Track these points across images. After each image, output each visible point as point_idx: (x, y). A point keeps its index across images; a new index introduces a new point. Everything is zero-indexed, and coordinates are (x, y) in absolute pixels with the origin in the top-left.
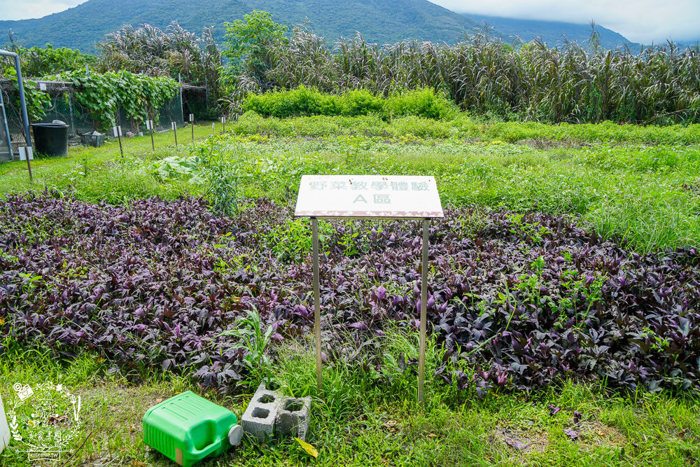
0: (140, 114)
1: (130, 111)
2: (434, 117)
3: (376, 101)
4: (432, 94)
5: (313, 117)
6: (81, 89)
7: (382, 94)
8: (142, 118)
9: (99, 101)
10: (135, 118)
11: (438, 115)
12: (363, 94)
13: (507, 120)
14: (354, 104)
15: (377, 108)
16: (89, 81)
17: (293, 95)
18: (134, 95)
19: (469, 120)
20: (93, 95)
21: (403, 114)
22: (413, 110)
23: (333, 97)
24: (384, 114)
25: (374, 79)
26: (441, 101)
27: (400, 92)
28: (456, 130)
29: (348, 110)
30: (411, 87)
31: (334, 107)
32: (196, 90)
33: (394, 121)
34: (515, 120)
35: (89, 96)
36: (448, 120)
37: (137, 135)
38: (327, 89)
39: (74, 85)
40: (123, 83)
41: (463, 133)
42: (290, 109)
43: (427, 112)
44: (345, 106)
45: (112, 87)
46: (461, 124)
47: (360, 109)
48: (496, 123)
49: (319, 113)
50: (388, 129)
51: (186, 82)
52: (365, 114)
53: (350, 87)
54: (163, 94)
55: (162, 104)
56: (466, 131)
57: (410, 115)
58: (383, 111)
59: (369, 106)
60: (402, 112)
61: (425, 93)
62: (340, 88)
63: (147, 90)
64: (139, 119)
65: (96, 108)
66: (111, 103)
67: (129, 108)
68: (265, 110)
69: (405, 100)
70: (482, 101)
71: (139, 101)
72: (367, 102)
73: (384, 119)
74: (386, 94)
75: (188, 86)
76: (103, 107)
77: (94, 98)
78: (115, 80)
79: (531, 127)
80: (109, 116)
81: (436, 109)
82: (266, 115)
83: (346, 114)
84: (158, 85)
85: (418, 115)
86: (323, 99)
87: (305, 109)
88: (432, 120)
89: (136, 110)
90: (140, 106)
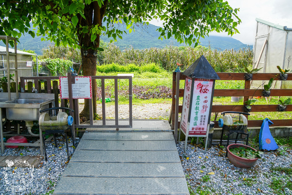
1: (60, 71)
2: (155, 72)
3: (136, 67)
4: (155, 65)
5: (117, 73)
6: (49, 64)
7: (139, 65)
8: (63, 73)
9: (53, 67)
10: (61, 73)
11: (157, 71)
12: (133, 65)
14: (130, 69)
15: (137, 70)
16: (50, 62)
17: (110, 66)
18: (61, 66)
20: (51, 65)
21: (145, 71)
22: (148, 70)
23: (123, 66)
25: (136, 60)
26: (158, 67)
27: (144, 64)
29: (128, 70)
30: (148, 63)
31: (123, 70)
32: (77, 64)
33: (142, 74)
35: (50, 66)
36: (160, 73)
38: (121, 64)
39: (47, 63)
40: (58, 62)
42: (109, 70)
43: (153, 70)
44: (127, 69)
45: (56, 64)
46: (163, 74)
47: (132, 70)
49: (119, 71)
50: (140, 75)
51: (74, 62)
52: (133, 72)
53: (128, 63)
54: (68, 65)
55: (68, 69)
57: (147, 72)
58: (139, 70)
59: (134, 69)
61: (153, 64)
62: (125, 63)
63: (64, 64)
64: (62, 73)
65: (52, 70)
66: (56, 68)
68: (101, 70)
69: (146, 67)
70: (172, 67)
71: (62, 68)
72: (134, 68)
73: (139, 73)
74: (140, 65)
75: (74, 63)
76: (54, 69)
77: (51, 67)
78: (56, 61)
80: (55, 72)
81: (156, 70)
82: (102, 72)
83: (127, 72)
84: (67, 63)
85: (150, 71)
86: (120, 67)
87: (114, 70)
89: (61, 70)
90: (62, 69)
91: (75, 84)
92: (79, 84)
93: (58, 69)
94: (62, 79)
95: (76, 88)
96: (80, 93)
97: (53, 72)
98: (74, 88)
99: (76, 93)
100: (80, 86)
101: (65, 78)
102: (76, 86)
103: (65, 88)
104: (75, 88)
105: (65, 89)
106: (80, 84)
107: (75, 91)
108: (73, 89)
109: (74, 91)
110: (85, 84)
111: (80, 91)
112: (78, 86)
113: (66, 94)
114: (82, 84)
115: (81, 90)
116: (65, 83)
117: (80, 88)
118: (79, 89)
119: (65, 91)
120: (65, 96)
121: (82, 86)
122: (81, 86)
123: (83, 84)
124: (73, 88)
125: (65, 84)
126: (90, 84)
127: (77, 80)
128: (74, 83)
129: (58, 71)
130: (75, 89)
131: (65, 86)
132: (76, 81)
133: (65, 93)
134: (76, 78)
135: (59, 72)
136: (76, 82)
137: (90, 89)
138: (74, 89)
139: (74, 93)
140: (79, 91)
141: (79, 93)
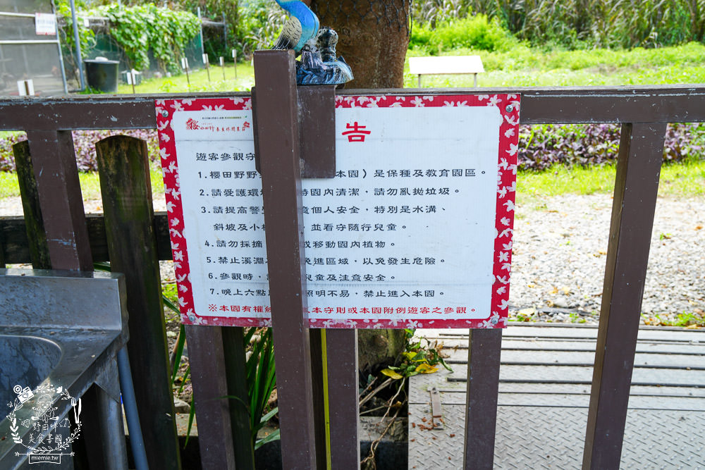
0: (166, 53)
1: (158, 49)
2: (488, 49)
3: (421, 33)
4: (485, 23)
6: (117, 24)
7: (428, 26)
8: (168, 58)
9: (133, 38)
10: (163, 57)
11: (492, 47)
13: (573, 49)
15: (423, 42)
16: (123, 17)
18: (162, 32)
19: (528, 50)
20: (127, 31)
21: (453, 46)
22: (464, 42)
24: (432, 48)
26: (496, 31)
27: (449, 22)
28: (513, 62)
32: (214, 26)
33: (443, 55)
34: (582, 48)
35: (124, 32)
36: (504, 51)
37: (165, 76)
39: (110, 21)
40: (151, 19)
41: (519, 64)
43: (480, 43)
45: (143, 24)
46: (518, 55)
48: (559, 52)
51: (205, 17)
54: (186, 30)
55: (186, 42)
56: (523, 62)
57: (461, 48)
58: (430, 44)
60: (451, 44)
61: (479, 22)
63: (172, 26)
64: (166, 59)
65: (131, 46)
66: (144, 40)
67: (157, 46)
69: (455, 31)
71: (166, 39)
73: (432, 53)
74: (433, 25)
75: (208, 22)
76: (137, 45)
77: (128, 35)
78: (144, 16)
79: (599, 55)
80: (143, 54)
81: (490, 40)
84: (182, 21)
85: (469, 47)
88: (486, 52)
89: (163, 48)
90: (166, 44)
91: (334, 183)
92: (373, 183)
93: (152, 43)
94: (191, 124)
95: (348, 218)
96: (386, 270)
97: (137, 56)
98: (321, 219)
99: (338, 270)
100: (386, 201)
101: (220, 111)
102: (348, 201)
103: (225, 219)
104: (335, 219)
105: (226, 236)
106: (387, 183)
107: (337, 253)
108: (309, 235)
109: (324, 253)
110: (437, 182)
111: (385, 253)
112: (367, 201)
113: (233, 285)
114: (411, 183)
115: (401, 243)
116: (219, 166)
117: (386, 218)
118: (373, 236)
119: (229, 252)
120: (229, 301)
121: (412, 201)
122: (399, 201)
123: (425, 183)
124: (308, 220)
125: (223, 184)
126: (495, 178)
127: (357, 133)
128: (324, 166)
129: (151, 51)
130: (335, 236)
131: (224, 201)
132: (342, 144)
133: (229, 269)
134: (344, 117)
135: (156, 55)
136: (346, 154)
137: (494, 233)
138: (323, 236)
139: (325, 270)
140: (373, 253)
141: (375, 270)
